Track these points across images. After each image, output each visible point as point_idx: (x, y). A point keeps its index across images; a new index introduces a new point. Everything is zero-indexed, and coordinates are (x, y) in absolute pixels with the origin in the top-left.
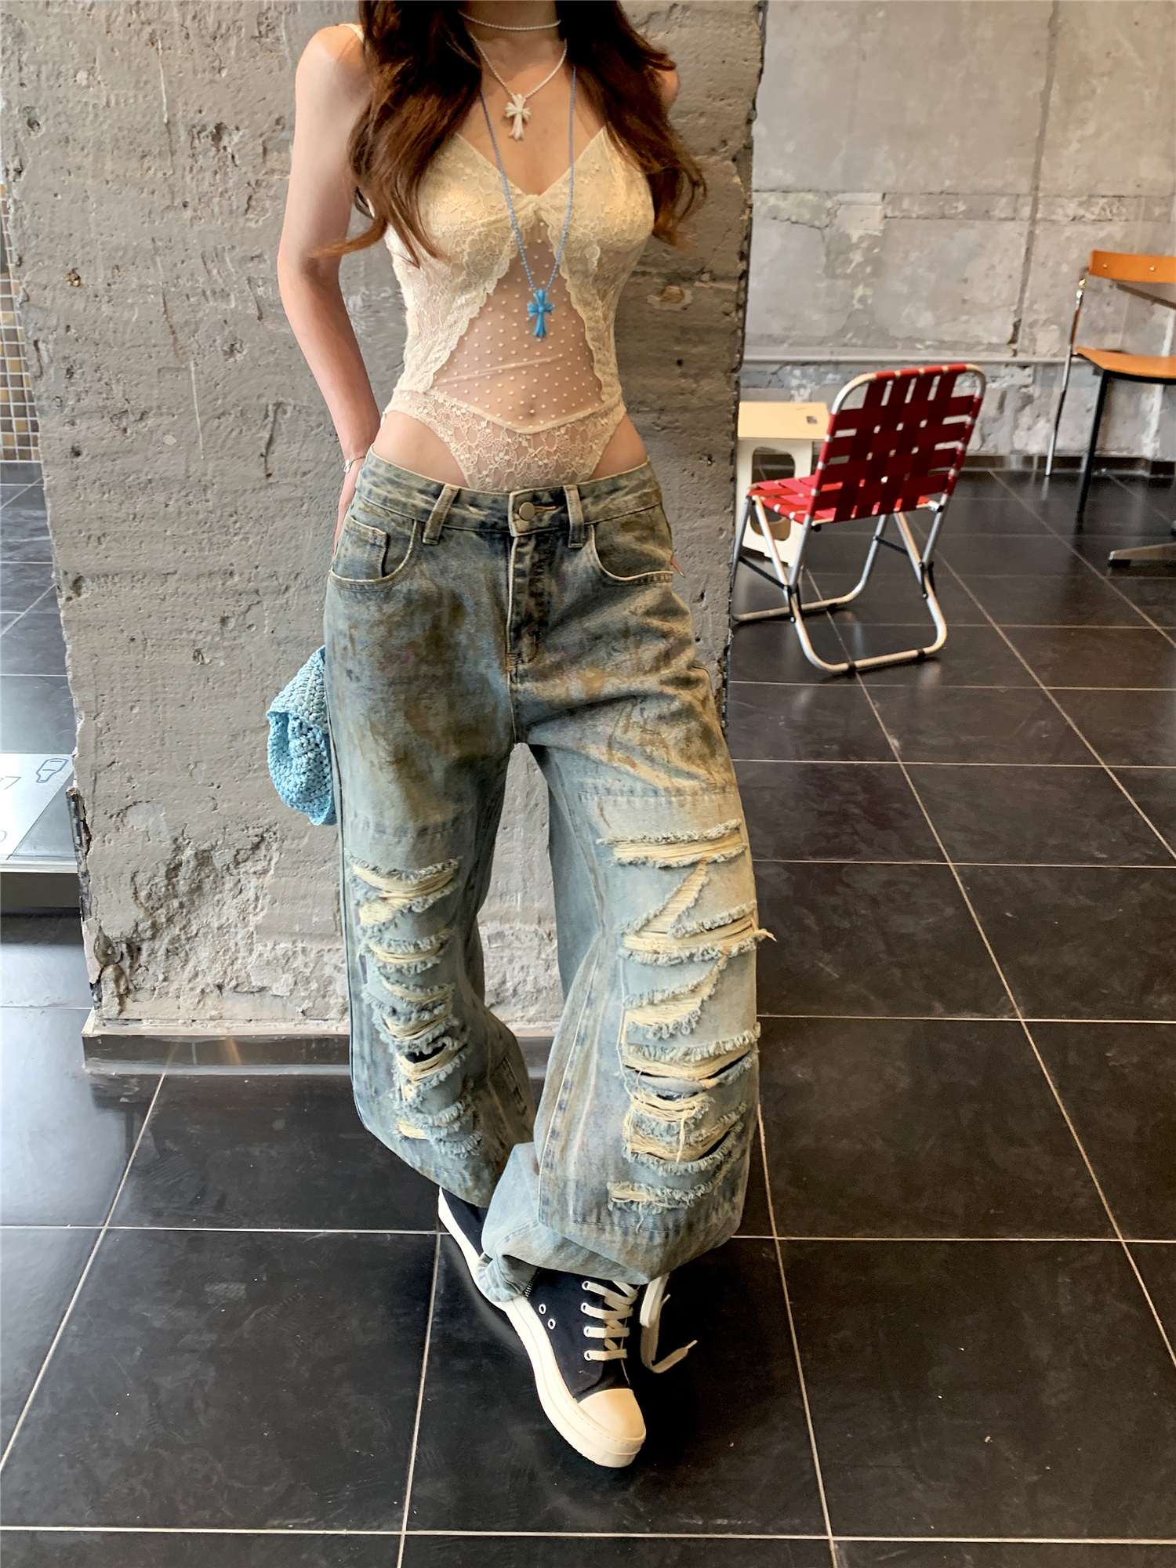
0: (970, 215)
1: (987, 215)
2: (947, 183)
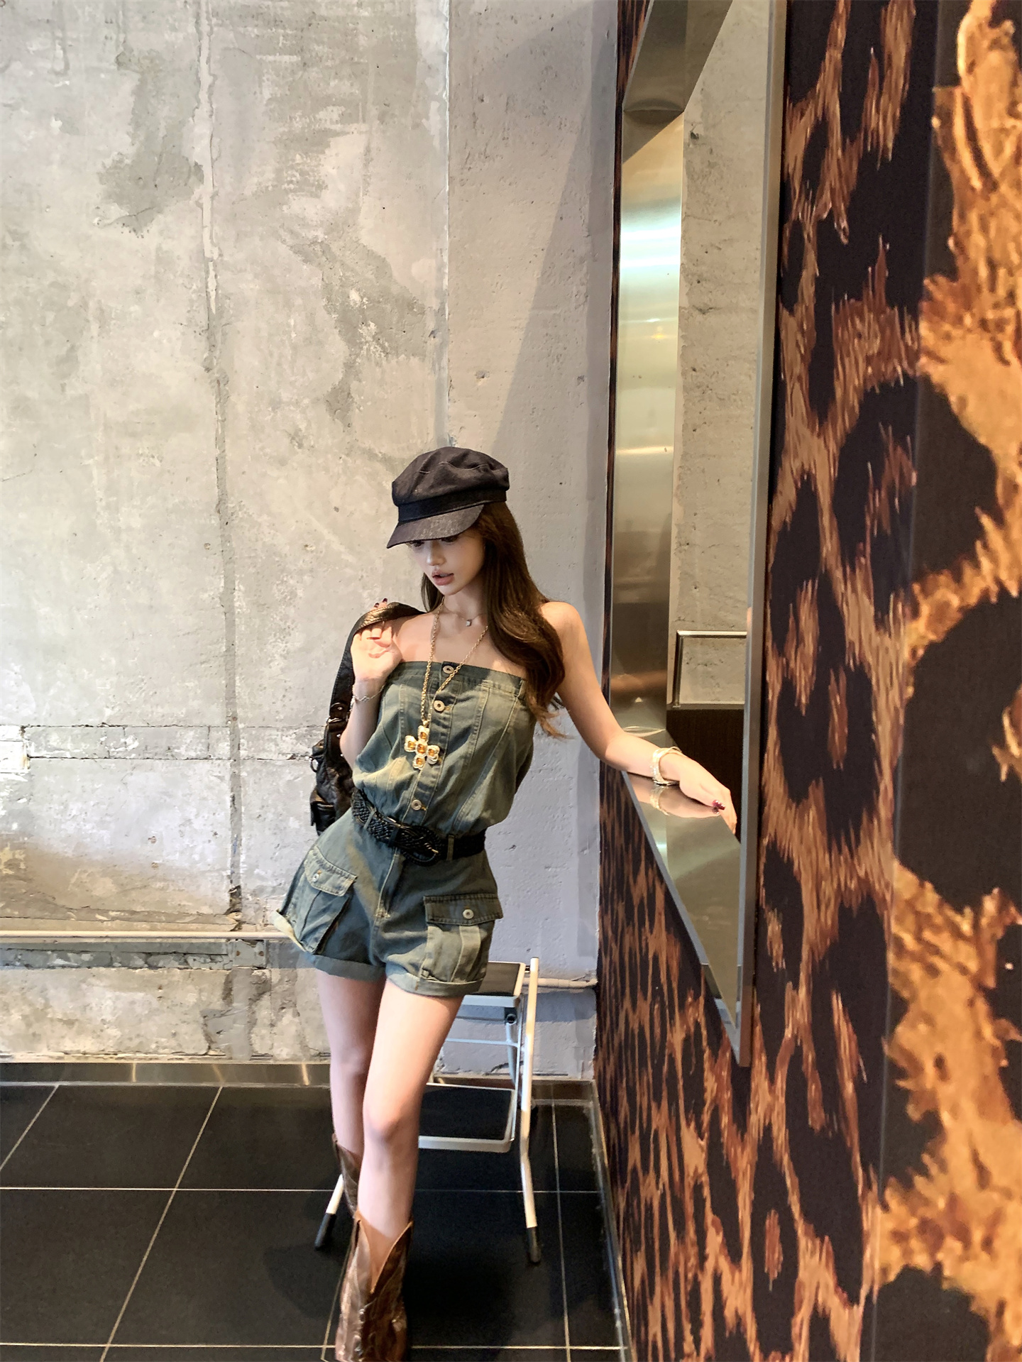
0: (146, 753)
1: (169, 753)
2: (108, 712)
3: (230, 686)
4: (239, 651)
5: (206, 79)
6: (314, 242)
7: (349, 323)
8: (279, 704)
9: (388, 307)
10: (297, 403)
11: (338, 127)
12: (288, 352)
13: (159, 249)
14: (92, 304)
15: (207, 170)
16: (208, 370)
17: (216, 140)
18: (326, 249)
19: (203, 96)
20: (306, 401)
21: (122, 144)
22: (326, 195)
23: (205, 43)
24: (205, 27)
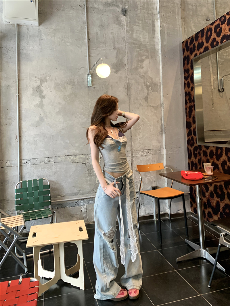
3: (131, 144)
4: (133, 138)
5: (126, 52)
6: (142, 75)
7: (147, 87)
8: (139, 146)
9: (153, 85)
10: (140, 99)
11: (145, 59)
12: (139, 92)
13: (120, 76)
14: (110, 84)
15: (127, 65)
16: (127, 94)
17: (128, 60)
18: (144, 77)
19: (126, 54)
20: (142, 99)
21: (115, 60)
22: (143, 69)
23: (126, 46)
24: (126, 44)
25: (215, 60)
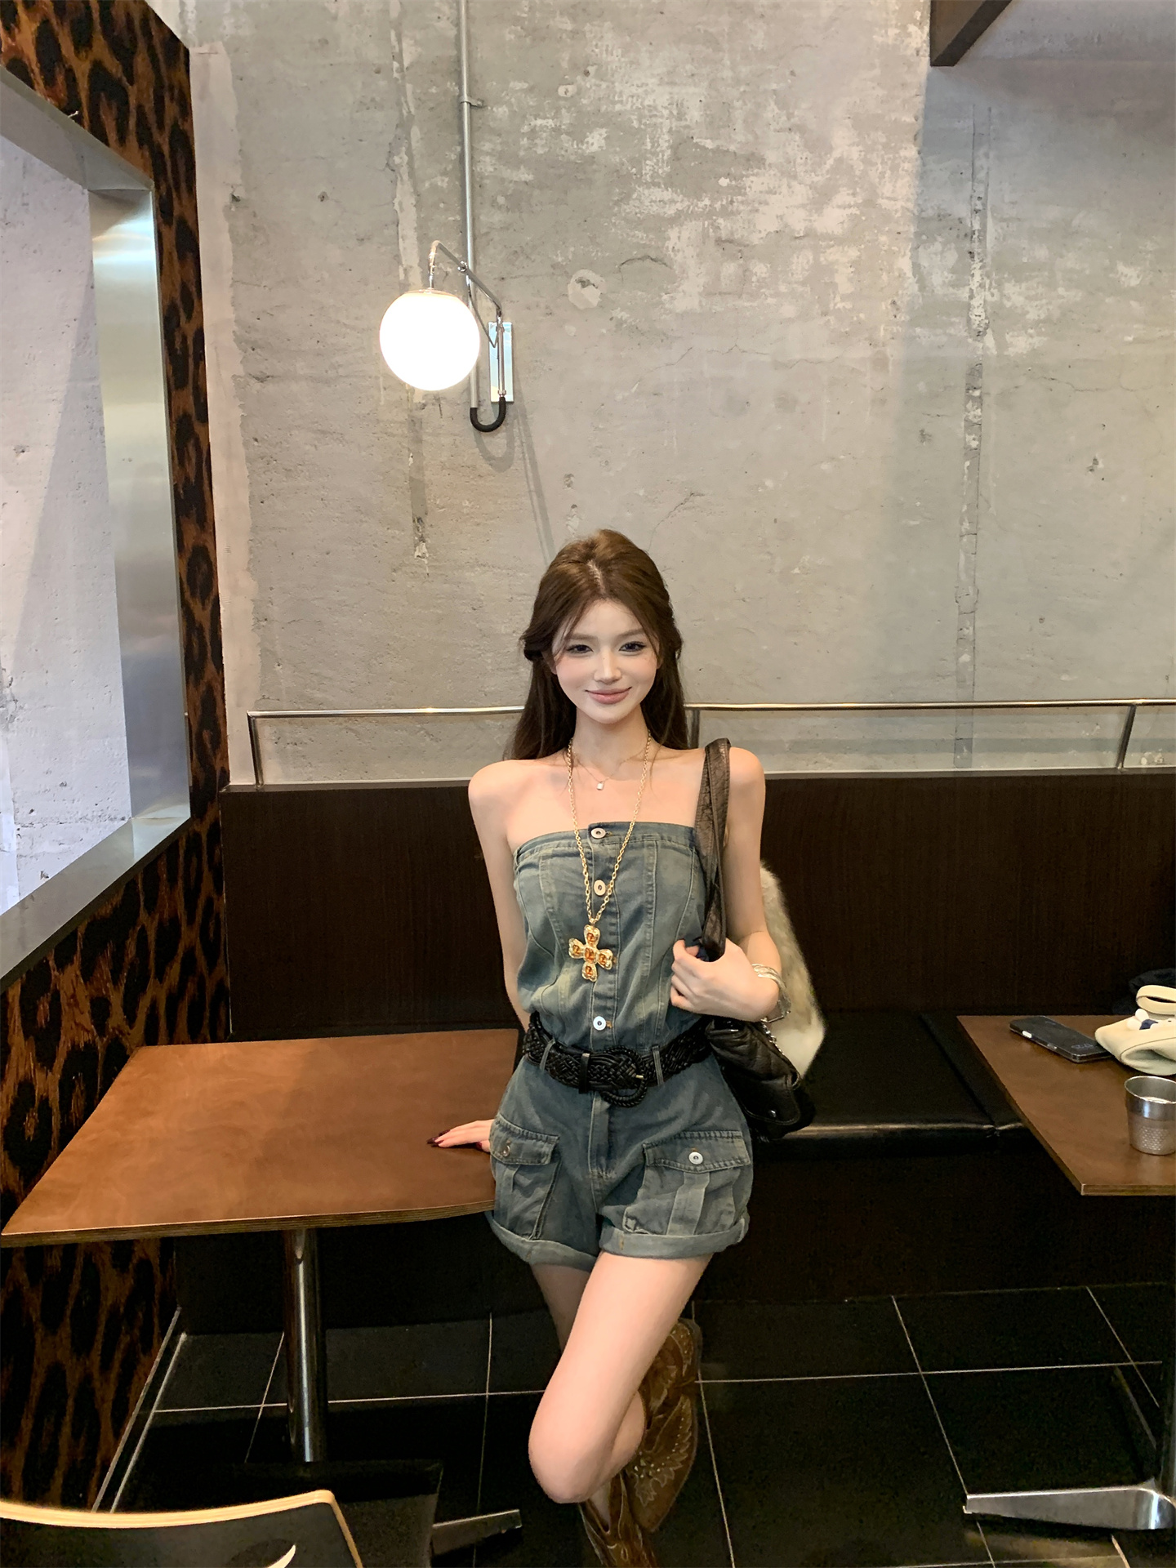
25: (445, 173)
